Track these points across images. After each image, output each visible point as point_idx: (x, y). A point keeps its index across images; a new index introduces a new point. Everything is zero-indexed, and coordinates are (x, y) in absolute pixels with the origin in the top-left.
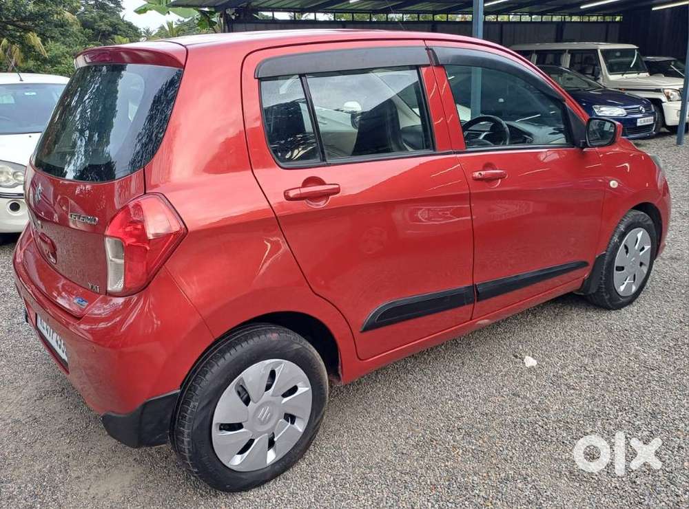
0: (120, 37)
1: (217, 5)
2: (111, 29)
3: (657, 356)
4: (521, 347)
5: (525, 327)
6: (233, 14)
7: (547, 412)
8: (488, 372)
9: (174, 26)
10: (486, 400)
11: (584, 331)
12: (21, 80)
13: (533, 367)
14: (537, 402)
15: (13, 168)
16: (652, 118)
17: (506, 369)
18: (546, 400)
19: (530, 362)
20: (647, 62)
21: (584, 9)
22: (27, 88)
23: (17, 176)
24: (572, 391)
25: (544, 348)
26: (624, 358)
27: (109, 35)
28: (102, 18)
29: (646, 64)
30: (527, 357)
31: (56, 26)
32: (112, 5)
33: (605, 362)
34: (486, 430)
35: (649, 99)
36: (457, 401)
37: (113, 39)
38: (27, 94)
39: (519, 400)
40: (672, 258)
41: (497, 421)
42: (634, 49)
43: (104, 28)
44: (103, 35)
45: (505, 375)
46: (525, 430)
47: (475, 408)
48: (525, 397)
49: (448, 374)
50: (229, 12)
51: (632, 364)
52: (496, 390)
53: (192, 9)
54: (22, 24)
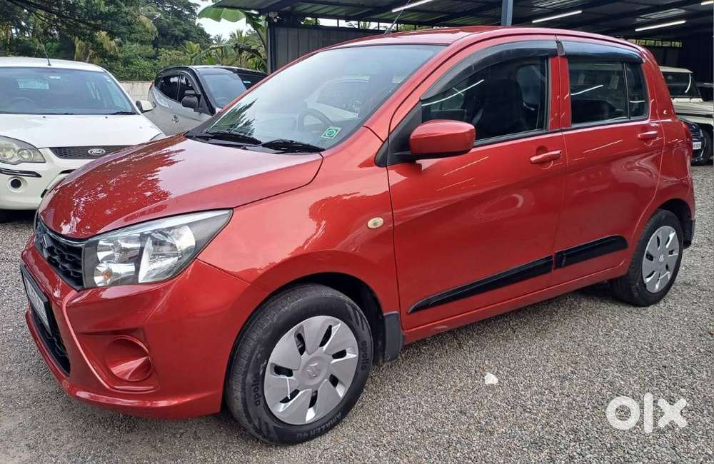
0: (191, 42)
1: (261, 8)
2: (183, 35)
3: (635, 385)
4: (487, 362)
5: (499, 341)
6: (276, 17)
7: (491, 434)
8: (441, 385)
9: (244, 35)
10: (428, 415)
11: (562, 351)
12: (49, 65)
13: (493, 385)
14: (484, 423)
15: (18, 145)
16: (700, 143)
17: (462, 384)
18: (494, 422)
19: (491, 379)
20: (701, 88)
21: (639, 32)
22: (54, 72)
23: (23, 154)
24: (527, 415)
25: (512, 365)
26: (597, 384)
27: (181, 40)
28: (176, 24)
29: (700, 90)
30: (489, 374)
31: (123, 24)
32: (187, 13)
33: (574, 386)
34: (416, 448)
35: (698, 124)
36: (397, 414)
37: (184, 44)
38: (52, 77)
39: (464, 418)
40: (685, 284)
41: (432, 439)
42: (688, 74)
43: (177, 33)
44: (176, 40)
45: (459, 391)
46: (458, 452)
47: (413, 423)
48: (472, 416)
49: (397, 384)
50: (272, 15)
51: (604, 391)
52: (443, 405)
53: (238, 11)
54: (93, 22)
